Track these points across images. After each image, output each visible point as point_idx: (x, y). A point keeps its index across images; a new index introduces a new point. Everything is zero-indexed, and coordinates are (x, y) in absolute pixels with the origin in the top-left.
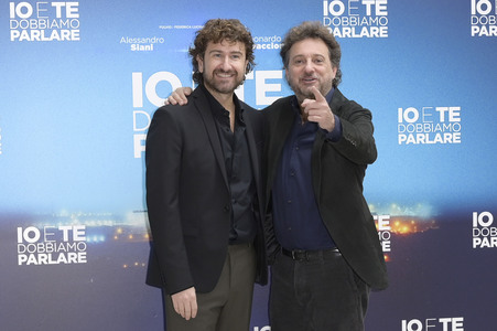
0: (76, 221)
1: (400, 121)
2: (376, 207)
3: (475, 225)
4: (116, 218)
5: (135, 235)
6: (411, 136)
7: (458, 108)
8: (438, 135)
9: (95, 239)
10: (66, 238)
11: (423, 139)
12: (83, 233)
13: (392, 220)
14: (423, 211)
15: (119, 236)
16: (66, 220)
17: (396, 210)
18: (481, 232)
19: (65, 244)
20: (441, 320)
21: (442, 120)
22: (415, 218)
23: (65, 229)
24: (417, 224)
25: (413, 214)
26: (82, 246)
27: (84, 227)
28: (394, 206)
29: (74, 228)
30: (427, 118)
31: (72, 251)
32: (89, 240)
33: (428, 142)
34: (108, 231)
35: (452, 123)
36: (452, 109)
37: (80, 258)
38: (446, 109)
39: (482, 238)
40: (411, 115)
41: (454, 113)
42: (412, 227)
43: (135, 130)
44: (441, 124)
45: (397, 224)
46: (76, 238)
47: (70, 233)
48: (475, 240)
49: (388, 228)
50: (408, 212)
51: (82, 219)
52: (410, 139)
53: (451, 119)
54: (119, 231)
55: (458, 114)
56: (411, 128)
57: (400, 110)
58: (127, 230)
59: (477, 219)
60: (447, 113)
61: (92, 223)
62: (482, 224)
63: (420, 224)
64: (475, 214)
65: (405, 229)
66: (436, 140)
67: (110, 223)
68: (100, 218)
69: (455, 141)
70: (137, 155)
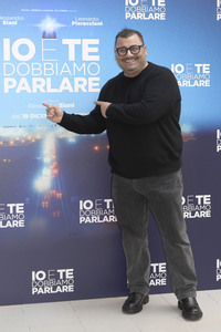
3: (218, 137)
7: (209, 65)
8: (196, 81)
11: (187, 83)
20: (197, 197)
21: (199, 72)
30: (189, 71)
33: (190, 85)
35: (205, 74)
36: (205, 65)
38: (201, 65)
40: (179, 69)
43: (5, 75)
48: (218, 147)
53: (204, 72)
55: (208, 69)
57: (173, 65)
59: (220, 134)
60: (201, 68)
64: (218, 131)
66: (194, 84)
69: (207, 85)
70: (6, 91)
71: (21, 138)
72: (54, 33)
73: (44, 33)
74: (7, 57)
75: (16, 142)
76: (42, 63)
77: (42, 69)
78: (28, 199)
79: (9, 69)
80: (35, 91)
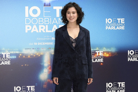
0: (7, 52)
1: (106, 22)
2: (99, 48)
3: (129, 54)
4: (20, 51)
5: (26, 56)
6: (110, 27)
7: (124, 19)
8: (118, 27)
9: (13, 57)
10: (4, 57)
11: (113, 28)
12: (9, 55)
13: (104, 53)
14: (113, 50)
15: (21, 56)
16: (4, 51)
17: (105, 49)
18: (130, 56)
19: (4, 58)
20: (118, 83)
21: (119, 22)
22: (111, 52)
23: (4, 54)
24: (111, 54)
25: (110, 51)
26: (9, 59)
27: (10, 54)
28: (104, 48)
29: (7, 54)
30: (114, 22)
31: (6, 61)
32: (11, 57)
33: (115, 29)
34: (17, 55)
35: (122, 23)
36: (122, 19)
37: (8, 63)
38: (120, 19)
39: (131, 58)
40: (110, 21)
41: (122, 20)
42: (110, 54)
43: (26, 24)
44: (119, 24)
45: (105, 54)
46: (7, 57)
47: (5, 55)
48: (128, 59)
49: (103, 55)
50: (108, 50)
51: (9, 51)
52: (109, 28)
53: (122, 22)
54: (21, 55)
55: (124, 21)
56: (110, 25)
57: (106, 19)
58: (23, 54)
59: (129, 52)
60: (120, 20)
61: (12, 52)
62: (131, 54)
63: (112, 54)
64: (129, 51)
65: (107, 55)
66: (117, 28)
67: (18, 52)
68: (15, 51)
69: (123, 29)
70: (26, 32)
71: (34, 54)
72: (50, 4)
73: (45, 4)
74: (27, 15)
75: (31, 56)
76: (44, 18)
77: (44, 21)
78: (36, 84)
79: (28, 21)
80: (40, 31)
